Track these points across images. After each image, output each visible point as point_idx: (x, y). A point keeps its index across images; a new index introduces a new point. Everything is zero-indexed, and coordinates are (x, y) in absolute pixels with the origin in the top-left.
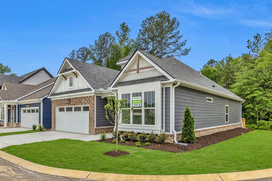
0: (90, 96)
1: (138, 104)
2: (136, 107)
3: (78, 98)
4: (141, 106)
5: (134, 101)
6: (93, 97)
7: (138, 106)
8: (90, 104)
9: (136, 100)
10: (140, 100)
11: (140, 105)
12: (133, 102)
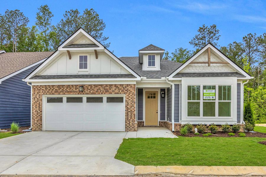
0: (127, 85)
1: (211, 97)
2: (208, 100)
3: (101, 85)
4: (214, 99)
5: (205, 93)
6: (133, 86)
7: (211, 99)
8: (127, 94)
9: (209, 93)
10: (213, 93)
11: (213, 97)
12: (205, 95)
